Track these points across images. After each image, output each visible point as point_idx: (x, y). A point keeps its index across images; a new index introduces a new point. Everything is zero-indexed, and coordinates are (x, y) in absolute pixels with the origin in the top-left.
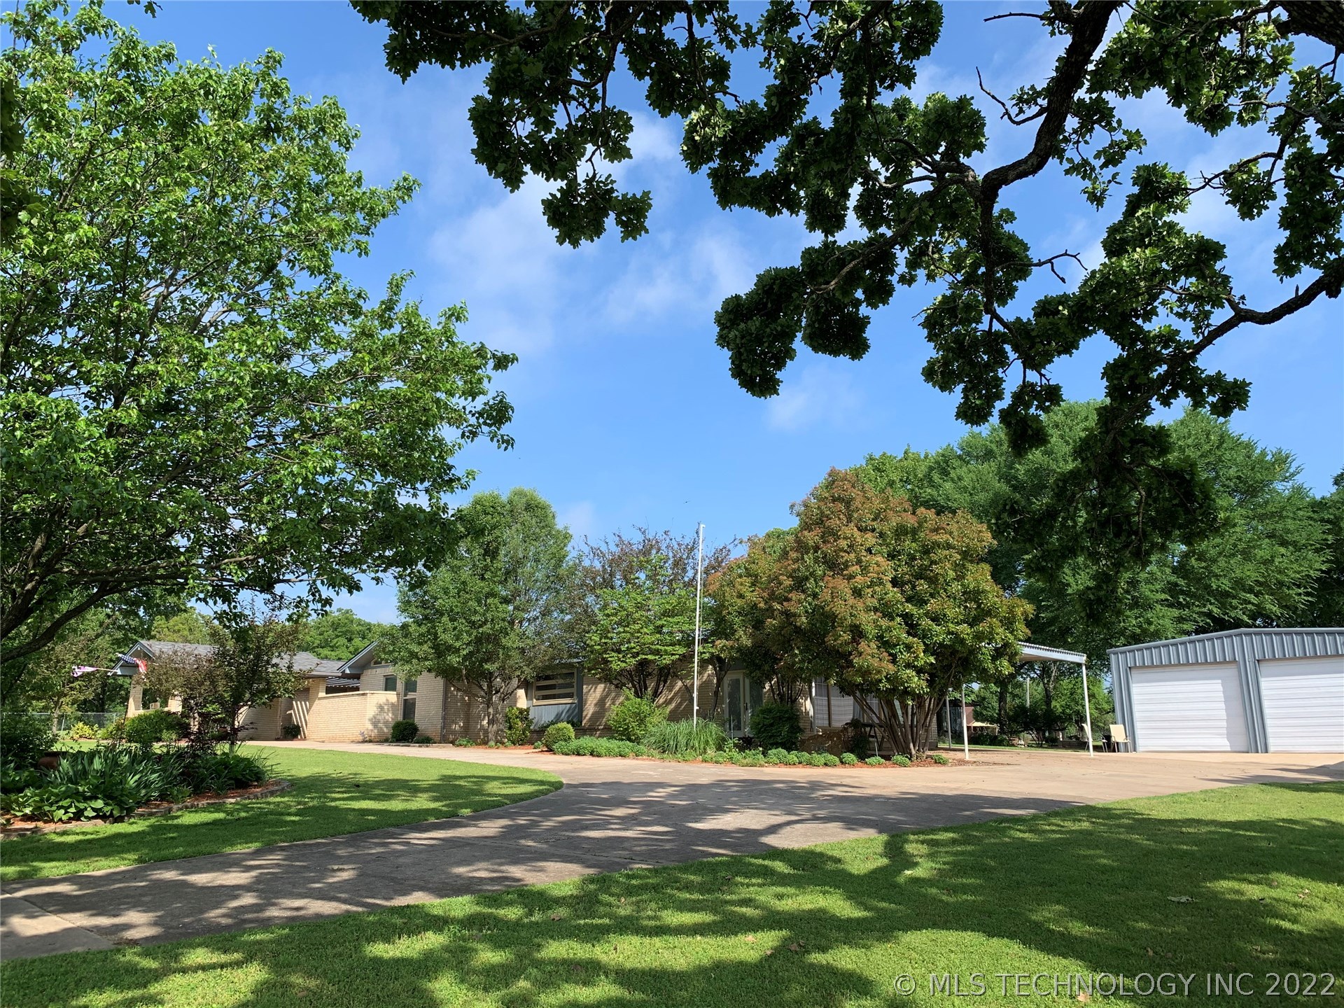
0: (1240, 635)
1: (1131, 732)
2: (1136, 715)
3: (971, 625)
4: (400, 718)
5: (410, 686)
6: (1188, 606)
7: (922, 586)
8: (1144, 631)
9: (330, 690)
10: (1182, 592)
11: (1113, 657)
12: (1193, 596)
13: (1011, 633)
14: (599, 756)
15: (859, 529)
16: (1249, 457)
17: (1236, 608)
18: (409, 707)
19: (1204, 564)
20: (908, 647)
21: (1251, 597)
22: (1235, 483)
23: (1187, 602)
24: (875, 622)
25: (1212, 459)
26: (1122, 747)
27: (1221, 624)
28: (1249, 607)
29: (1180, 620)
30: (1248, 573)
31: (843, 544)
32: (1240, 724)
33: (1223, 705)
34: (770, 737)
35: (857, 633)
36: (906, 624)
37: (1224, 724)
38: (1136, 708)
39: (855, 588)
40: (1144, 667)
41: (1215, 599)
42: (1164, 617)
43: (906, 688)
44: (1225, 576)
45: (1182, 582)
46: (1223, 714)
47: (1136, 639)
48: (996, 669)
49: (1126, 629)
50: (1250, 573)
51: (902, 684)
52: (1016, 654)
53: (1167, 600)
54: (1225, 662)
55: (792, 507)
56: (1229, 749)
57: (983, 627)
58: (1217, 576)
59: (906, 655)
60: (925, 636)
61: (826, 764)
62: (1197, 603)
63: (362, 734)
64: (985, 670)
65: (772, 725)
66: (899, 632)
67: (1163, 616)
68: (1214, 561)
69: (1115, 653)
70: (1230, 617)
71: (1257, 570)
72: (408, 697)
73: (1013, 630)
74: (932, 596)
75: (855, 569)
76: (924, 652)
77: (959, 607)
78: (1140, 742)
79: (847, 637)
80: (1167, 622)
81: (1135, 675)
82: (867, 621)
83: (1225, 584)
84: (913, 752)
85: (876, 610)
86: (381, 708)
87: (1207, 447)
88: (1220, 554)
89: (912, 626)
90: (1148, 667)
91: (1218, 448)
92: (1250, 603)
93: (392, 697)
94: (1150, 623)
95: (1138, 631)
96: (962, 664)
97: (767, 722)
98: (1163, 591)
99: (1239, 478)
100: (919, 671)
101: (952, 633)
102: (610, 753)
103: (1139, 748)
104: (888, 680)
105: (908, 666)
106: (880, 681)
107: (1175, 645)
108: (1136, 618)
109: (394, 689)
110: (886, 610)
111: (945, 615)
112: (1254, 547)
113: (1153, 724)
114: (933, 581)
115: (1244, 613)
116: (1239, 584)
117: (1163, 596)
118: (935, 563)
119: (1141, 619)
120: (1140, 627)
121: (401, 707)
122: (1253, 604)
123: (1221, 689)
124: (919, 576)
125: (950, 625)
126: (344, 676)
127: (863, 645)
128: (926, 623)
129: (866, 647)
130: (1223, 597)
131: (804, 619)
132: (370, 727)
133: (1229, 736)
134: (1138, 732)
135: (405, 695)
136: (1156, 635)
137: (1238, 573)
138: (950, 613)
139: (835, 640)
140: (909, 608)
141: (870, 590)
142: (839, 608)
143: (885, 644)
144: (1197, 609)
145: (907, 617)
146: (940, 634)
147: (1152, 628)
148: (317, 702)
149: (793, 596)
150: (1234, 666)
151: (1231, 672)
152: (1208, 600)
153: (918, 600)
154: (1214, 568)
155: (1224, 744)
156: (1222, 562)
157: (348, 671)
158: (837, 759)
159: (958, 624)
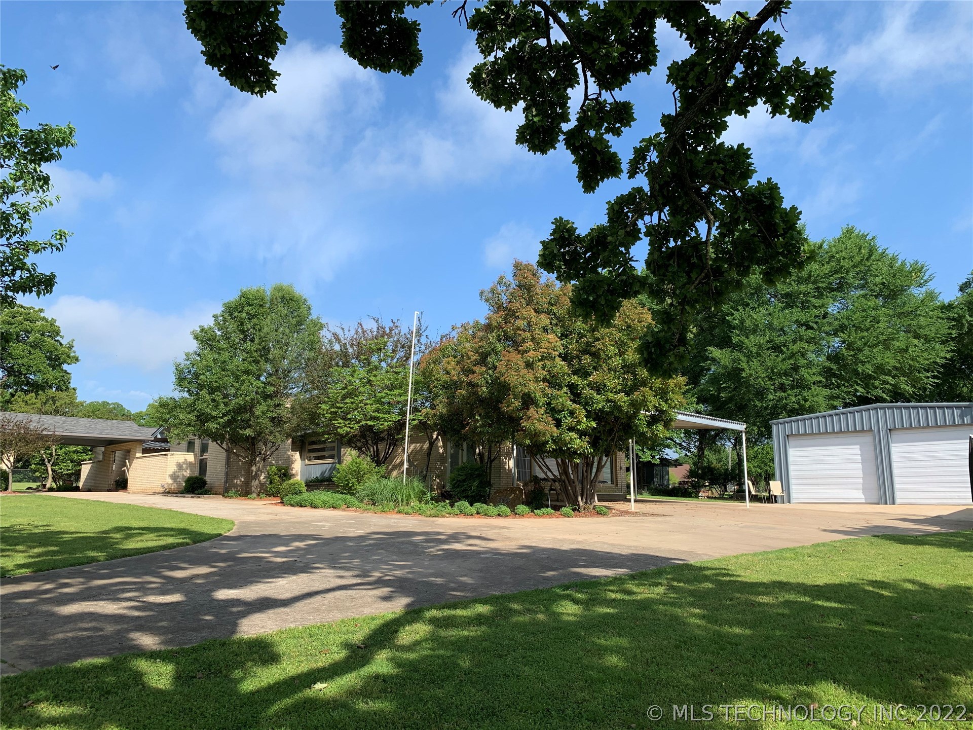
0: (876, 409)
1: (786, 488)
2: (791, 474)
3: (628, 394)
4: (197, 474)
5: (204, 449)
6: (838, 387)
7: (587, 359)
8: (801, 406)
9: (145, 451)
10: (834, 375)
11: (774, 428)
12: (844, 379)
13: (666, 401)
14: (316, 507)
15: (536, 311)
16: (892, 267)
17: (877, 388)
18: (203, 465)
19: (852, 353)
20: (572, 413)
21: (889, 379)
22: (880, 289)
23: (838, 383)
24: (543, 390)
25: (862, 268)
26: (779, 499)
27: (864, 401)
28: (888, 386)
29: (832, 398)
30: (887, 360)
31: (521, 323)
32: (873, 482)
33: (860, 466)
34: (463, 491)
35: (528, 401)
36: (572, 393)
37: (861, 481)
38: (791, 468)
39: (528, 361)
40: (798, 435)
41: (861, 380)
42: (819, 394)
43: (569, 449)
44: (869, 362)
45: (834, 367)
46: (860, 473)
47: (792, 412)
48: (653, 433)
49: (787, 404)
50: (890, 360)
51: (566, 445)
52: (671, 420)
53: (820, 382)
54: (863, 431)
55: (482, 293)
56: (864, 501)
57: (636, 395)
58: (863, 363)
59: (569, 420)
60: (587, 404)
61: (499, 515)
62: (846, 384)
63: (163, 486)
64: (643, 434)
65: (464, 481)
66: (563, 398)
67: (817, 395)
68: (860, 350)
69: (776, 424)
70: (873, 395)
71: (894, 358)
72: (204, 457)
73: (667, 400)
74: (595, 368)
75: (529, 344)
76: (586, 417)
77: (619, 379)
78: (794, 495)
79: (517, 403)
80: (820, 399)
81: (792, 442)
82: (537, 389)
83: (869, 369)
84: (581, 504)
85: (544, 380)
86: (180, 466)
87: (858, 259)
88: (865, 344)
89: (576, 395)
90: (802, 435)
91: (867, 259)
92: (888, 383)
93: (190, 457)
94: (806, 400)
95: (797, 406)
96: (624, 429)
97: (460, 478)
98: (820, 374)
99: (883, 284)
100: (582, 434)
101: (611, 401)
102: (325, 505)
103: (792, 500)
104: (554, 441)
105: (571, 429)
106: (547, 442)
107: (824, 417)
108: (796, 396)
109: (193, 451)
110: (553, 381)
111: (605, 386)
112: (893, 339)
113: (805, 481)
114: (595, 355)
115: (883, 392)
116: (880, 369)
117: (819, 378)
118: (598, 340)
119: (800, 397)
120: (798, 403)
121: (198, 465)
122: (891, 384)
123: (859, 452)
124: (585, 351)
125: (610, 394)
126: (156, 440)
127: (532, 411)
128: (587, 392)
129: (535, 413)
130: (867, 380)
131: (484, 389)
132: (170, 481)
133: (865, 490)
134: (793, 487)
135: (201, 456)
136: (811, 410)
137: (879, 360)
138: (610, 384)
139: (508, 407)
140: (575, 379)
141: (540, 364)
142: (512, 378)
143: (552, 410)
144: (845, 389)
145: (572, 387)
146: (599, 402)
147: (807, 404)
148: (135, 461)
149: (477, 369)
150: (870, 434)
151: (868, 439)
152: (856, 382)
153: (583, 373)
154: (860, 356)
155: (860, 496)
156: (866, 351)
157: (159, 436)
158: (508, 510)
159: (616, 393)
